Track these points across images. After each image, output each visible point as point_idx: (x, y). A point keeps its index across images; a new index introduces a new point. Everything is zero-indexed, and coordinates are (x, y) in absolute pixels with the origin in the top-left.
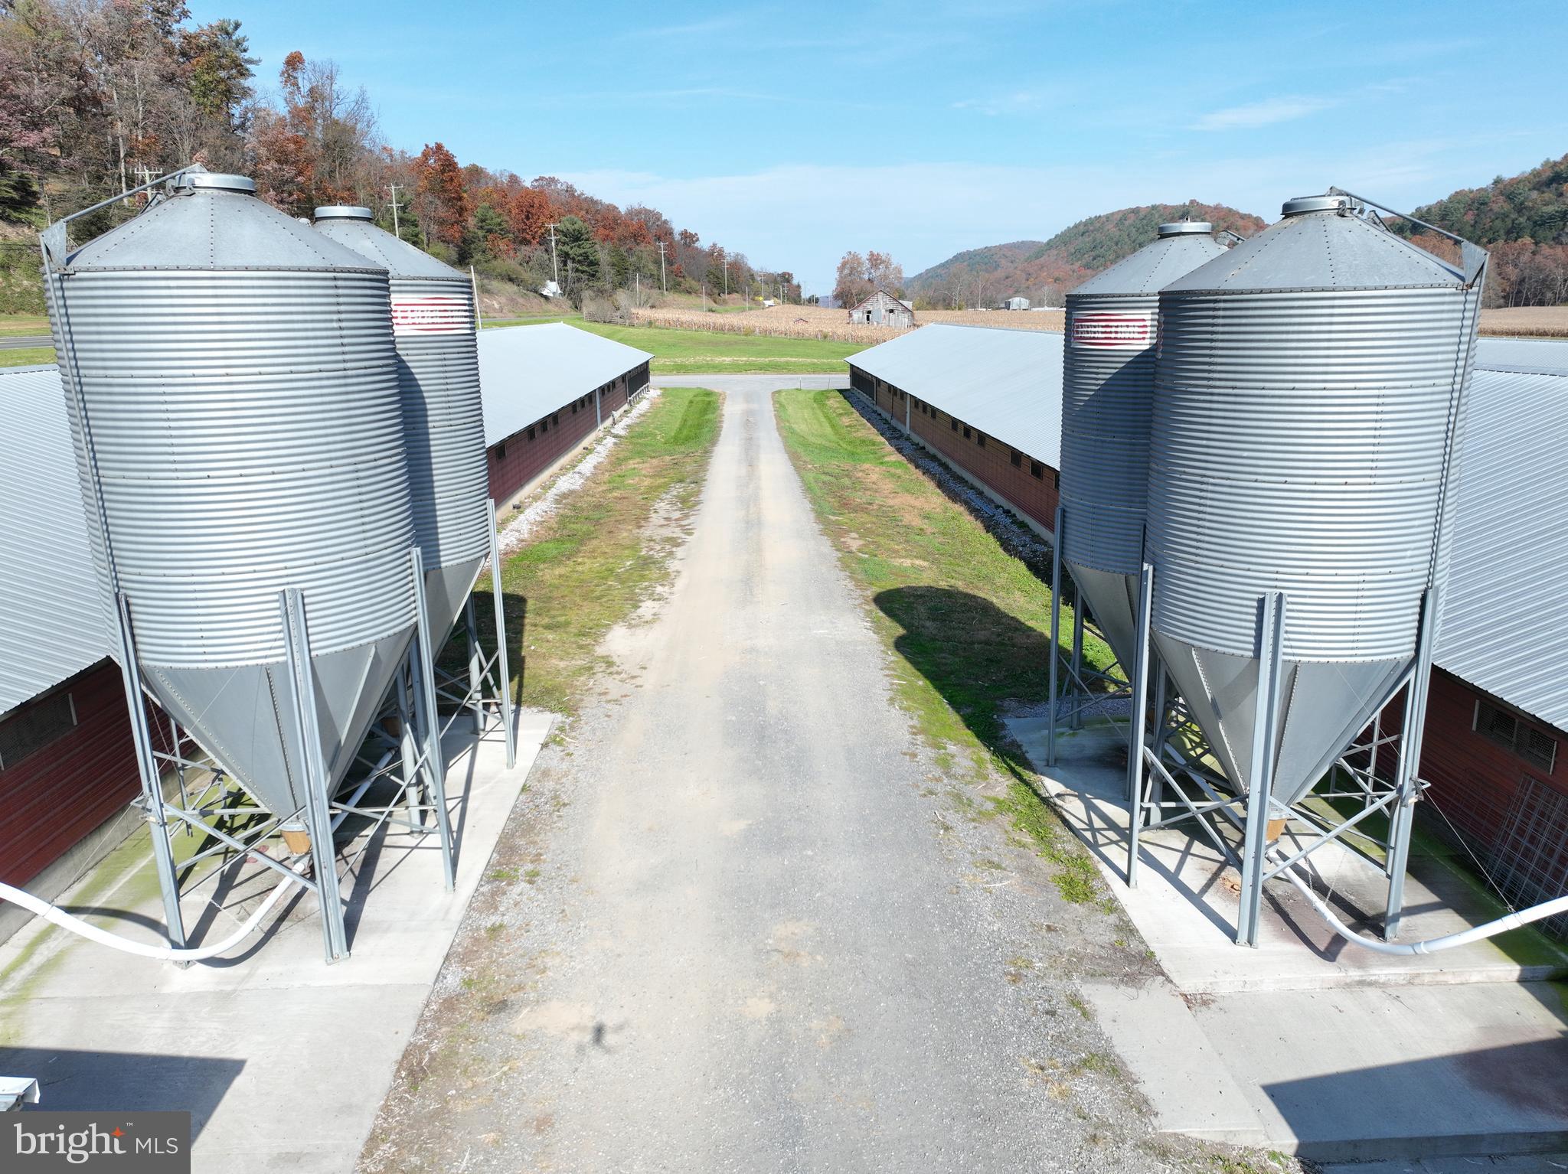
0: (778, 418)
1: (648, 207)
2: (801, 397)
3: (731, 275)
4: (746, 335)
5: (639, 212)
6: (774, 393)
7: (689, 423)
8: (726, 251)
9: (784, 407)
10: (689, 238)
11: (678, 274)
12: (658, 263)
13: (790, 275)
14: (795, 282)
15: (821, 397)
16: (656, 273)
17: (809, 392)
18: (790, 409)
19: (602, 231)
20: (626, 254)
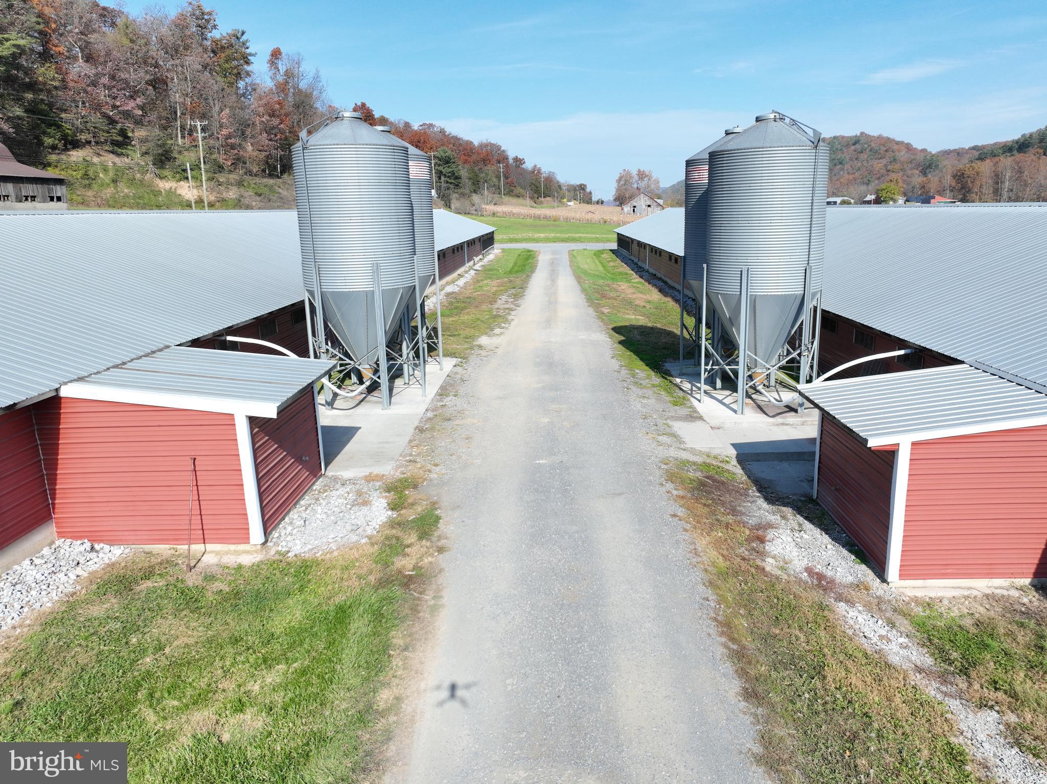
0: (571, 261)
1: (492, 142)
2: (586, 252)
3: (545, 186)
4: (554, 221)
5: (486, 145)
6: (569, 251)
7: (518, 264)
8: (543, 170)
9: (575, 257)
10: (519, 161)
11: (511, 184)
12: (498, 177)
13: (585, 186)
14: (588, 190)
15: (598, 254)
16: (497, 183)
17: (591, 250)
18: (579, 258)
19: (463, 157)
20: (478, 172)
